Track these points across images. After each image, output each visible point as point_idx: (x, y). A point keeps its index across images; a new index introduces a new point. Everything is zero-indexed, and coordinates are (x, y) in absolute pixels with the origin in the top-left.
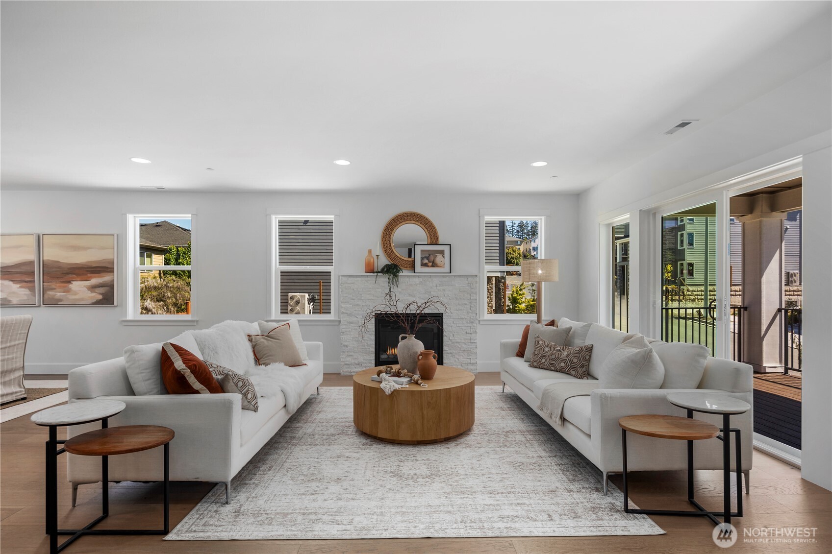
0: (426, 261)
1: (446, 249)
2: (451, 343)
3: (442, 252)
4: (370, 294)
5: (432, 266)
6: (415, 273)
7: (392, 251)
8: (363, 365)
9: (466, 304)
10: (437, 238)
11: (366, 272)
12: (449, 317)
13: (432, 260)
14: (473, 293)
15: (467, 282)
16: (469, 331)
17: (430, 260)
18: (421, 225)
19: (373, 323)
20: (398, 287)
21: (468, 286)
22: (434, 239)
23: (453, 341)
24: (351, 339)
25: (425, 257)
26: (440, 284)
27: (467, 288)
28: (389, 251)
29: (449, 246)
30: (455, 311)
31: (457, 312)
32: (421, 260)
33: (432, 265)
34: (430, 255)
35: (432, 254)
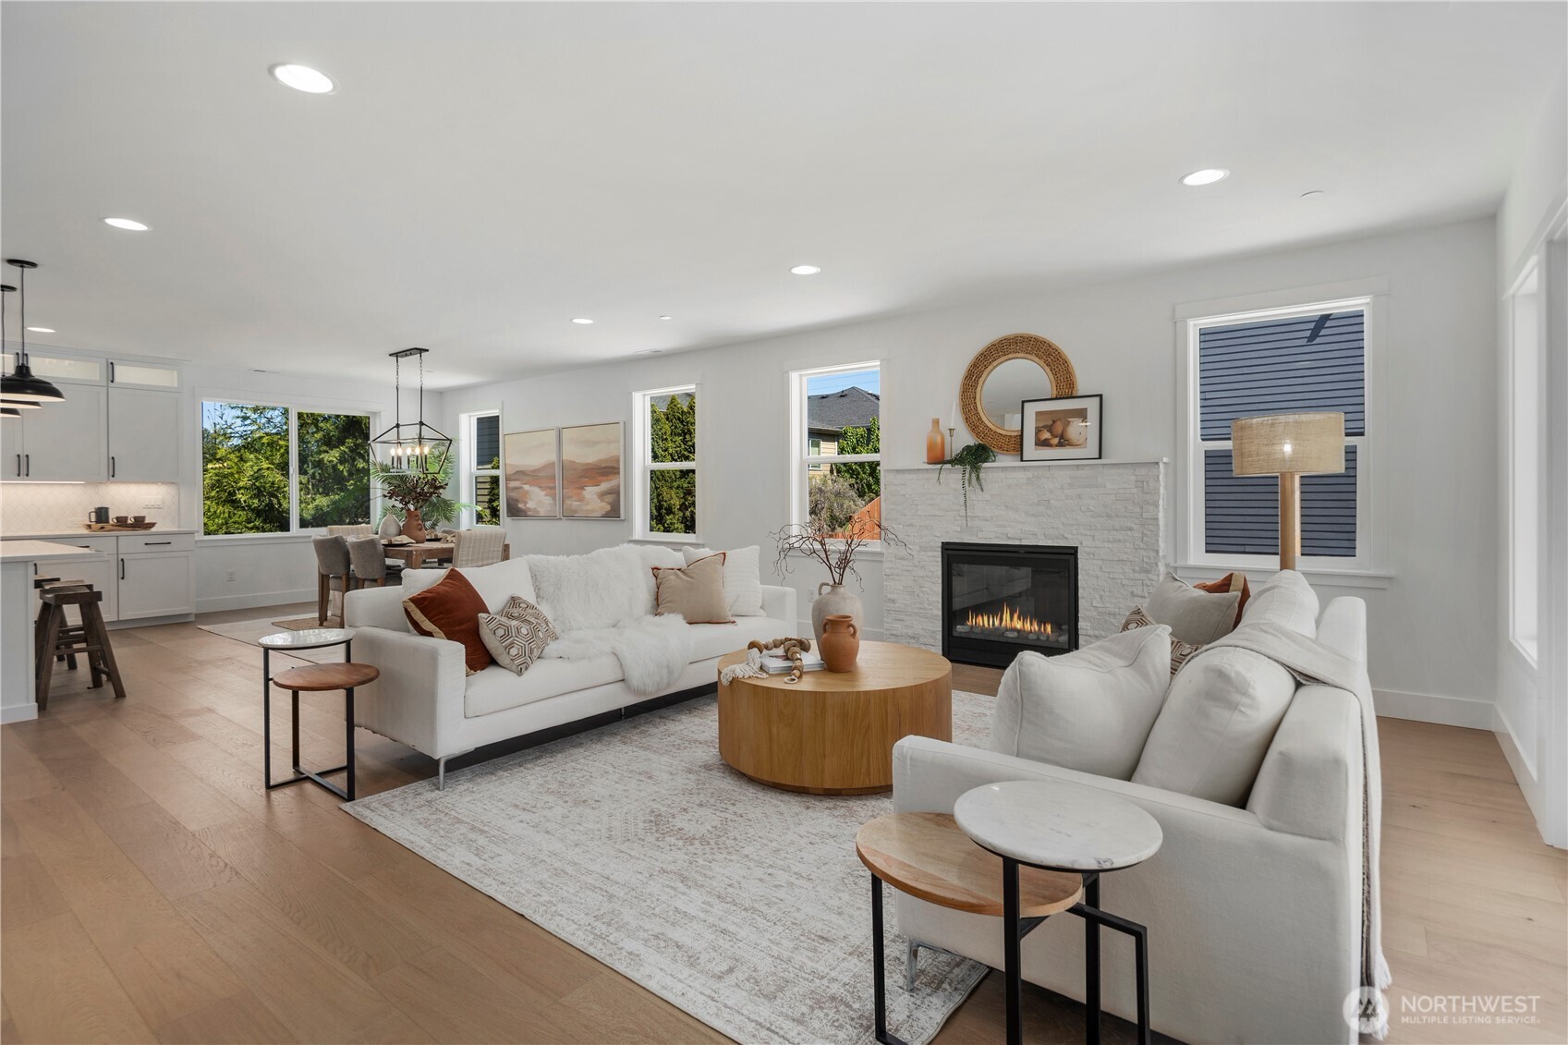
0: (1046, 435)
1: (1092, 406)
2: (1095, 613)
3: (1082, 414)
4: (931, 505)
5: (1060, 445)
6: (1022, 460)
7: (980, 419)
8: (922, 640)
9: (1131, 529)
10: (1071, 385)
11: (929, 463)
12: (1092, 556)
13: (1060, 432)
14: (1148, 503)
15: (1133, 478)
16: (1138, 591)
17: (1054, 433)
18: (1037, 359)
19: (937, 562)
20: (982, 490)
21: (1136, 487)
22: (1065, 385)
23: (1100, 610)
24: (901, 588)
25: (1045, 427)
26: (1069, 484)
27: (1134, 491)
28: (974, 419)
29: (1098, 398)
30: (1106, 545)
31: (1111, 545)
32: (1036, 434)
33: (1059, 442)
34: (1054, 422)
35: (1060, 420)
